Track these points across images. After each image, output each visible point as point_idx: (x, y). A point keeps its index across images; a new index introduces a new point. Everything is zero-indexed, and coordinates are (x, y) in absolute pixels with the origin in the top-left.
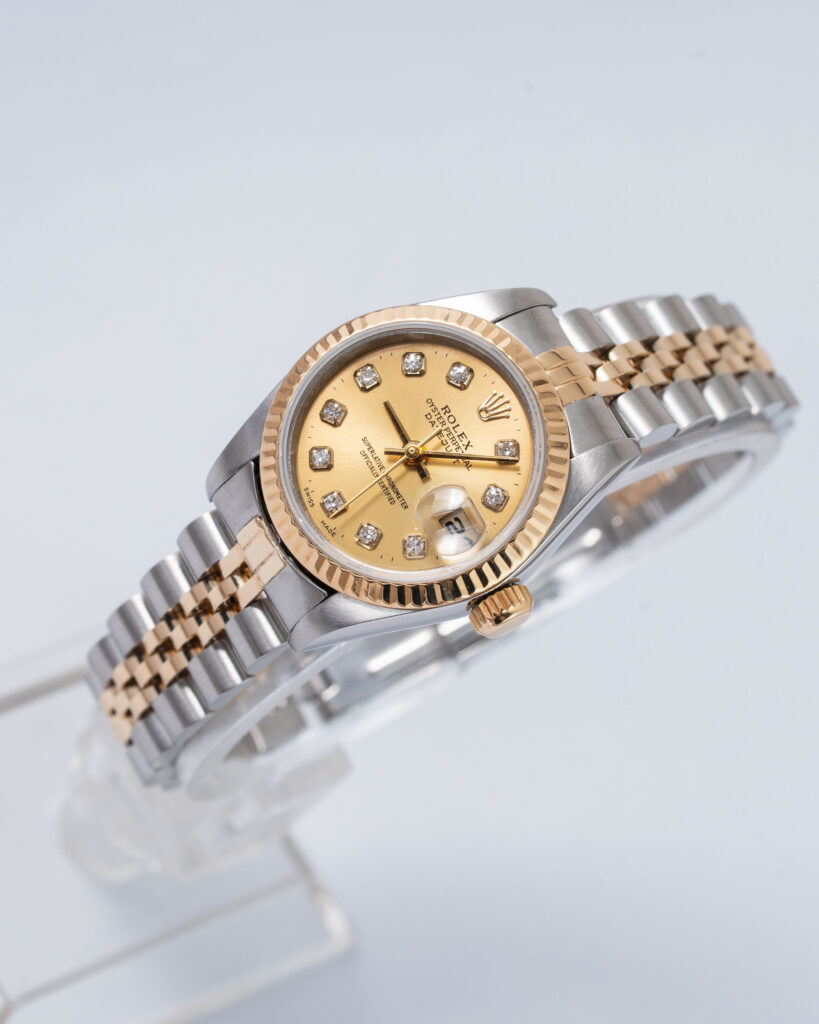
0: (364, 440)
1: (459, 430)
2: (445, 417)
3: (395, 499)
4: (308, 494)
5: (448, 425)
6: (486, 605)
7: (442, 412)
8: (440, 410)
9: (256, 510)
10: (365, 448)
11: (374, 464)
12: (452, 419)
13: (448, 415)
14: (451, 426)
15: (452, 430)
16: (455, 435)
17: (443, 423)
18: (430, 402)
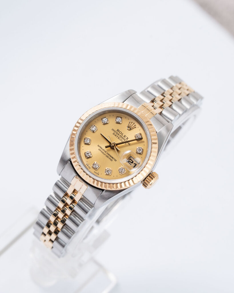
0: (98, 146)
1: (124, 135)
2: (118, 133)
3: (112, 159)
4: (88, 166)
5: (120, 135)
6: (147, 181)
7: (117, 132)
8: (116, 131)
9: (75, 174)
10: (99, 148)
11: (103, 151)
12: (120, 133)
13: (119, 132)
14: (121, 135)
15: (122, 136)
16: (123, 137)
17: (119, 135)
18: (113, 130)
